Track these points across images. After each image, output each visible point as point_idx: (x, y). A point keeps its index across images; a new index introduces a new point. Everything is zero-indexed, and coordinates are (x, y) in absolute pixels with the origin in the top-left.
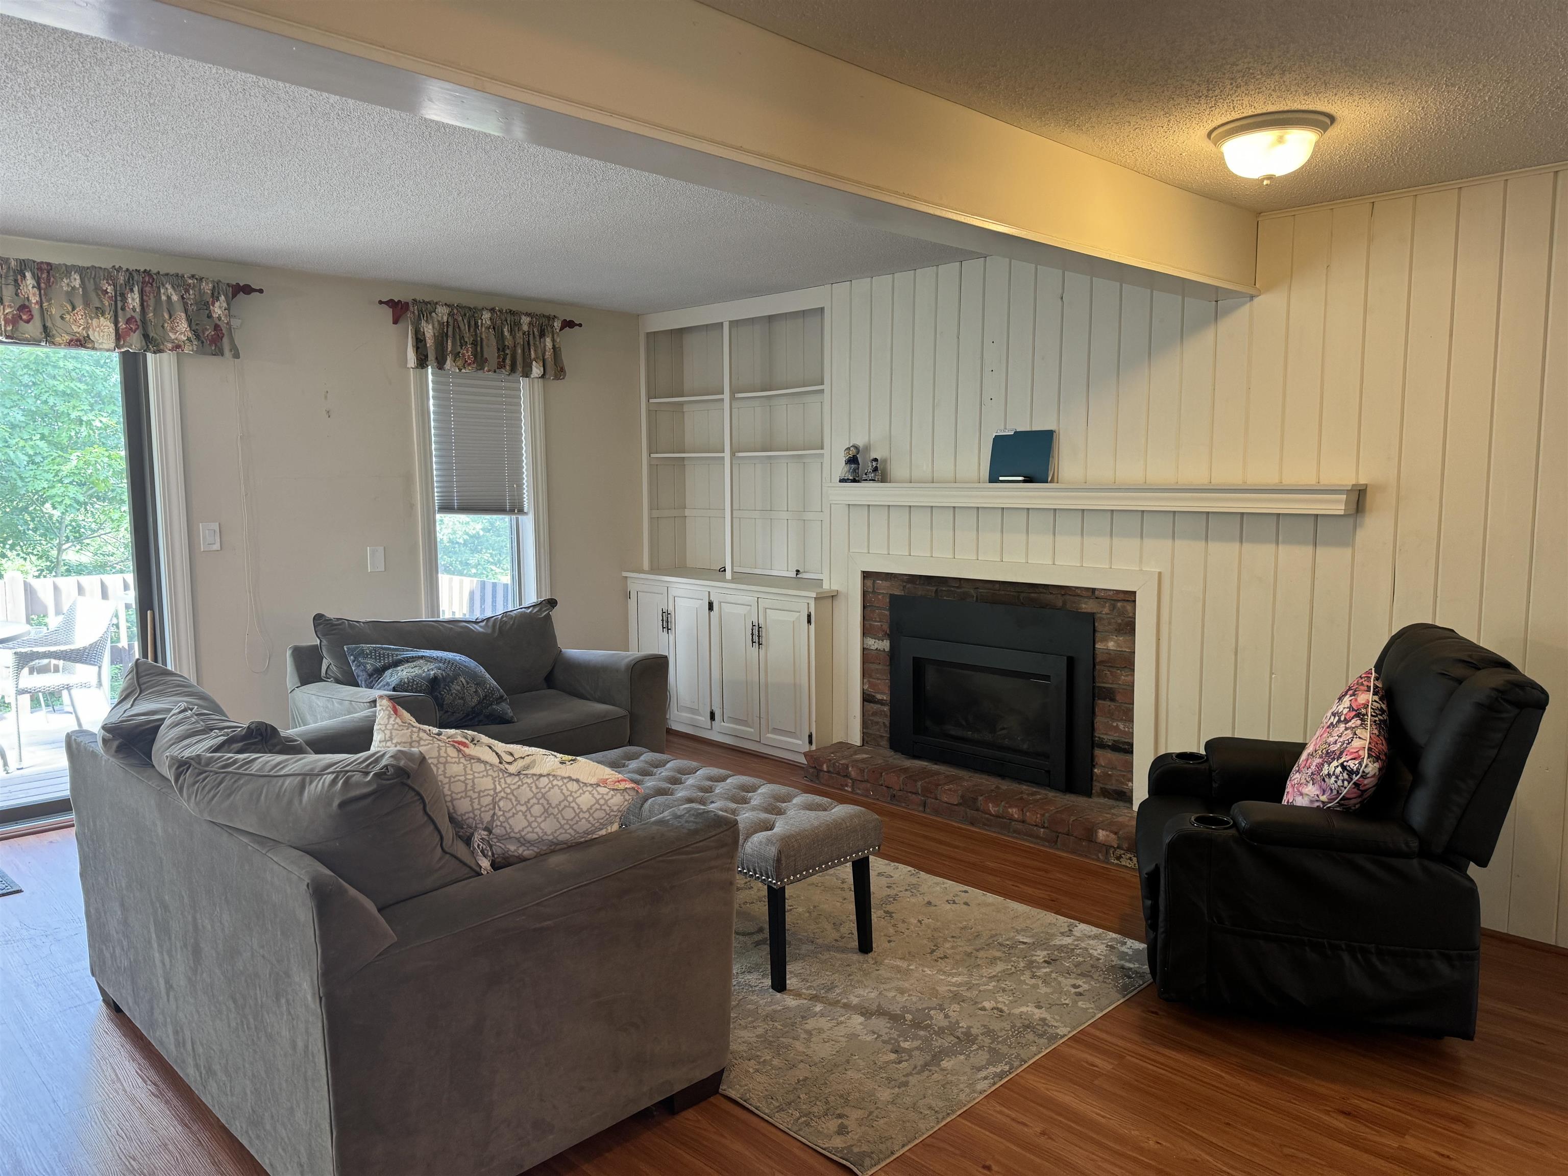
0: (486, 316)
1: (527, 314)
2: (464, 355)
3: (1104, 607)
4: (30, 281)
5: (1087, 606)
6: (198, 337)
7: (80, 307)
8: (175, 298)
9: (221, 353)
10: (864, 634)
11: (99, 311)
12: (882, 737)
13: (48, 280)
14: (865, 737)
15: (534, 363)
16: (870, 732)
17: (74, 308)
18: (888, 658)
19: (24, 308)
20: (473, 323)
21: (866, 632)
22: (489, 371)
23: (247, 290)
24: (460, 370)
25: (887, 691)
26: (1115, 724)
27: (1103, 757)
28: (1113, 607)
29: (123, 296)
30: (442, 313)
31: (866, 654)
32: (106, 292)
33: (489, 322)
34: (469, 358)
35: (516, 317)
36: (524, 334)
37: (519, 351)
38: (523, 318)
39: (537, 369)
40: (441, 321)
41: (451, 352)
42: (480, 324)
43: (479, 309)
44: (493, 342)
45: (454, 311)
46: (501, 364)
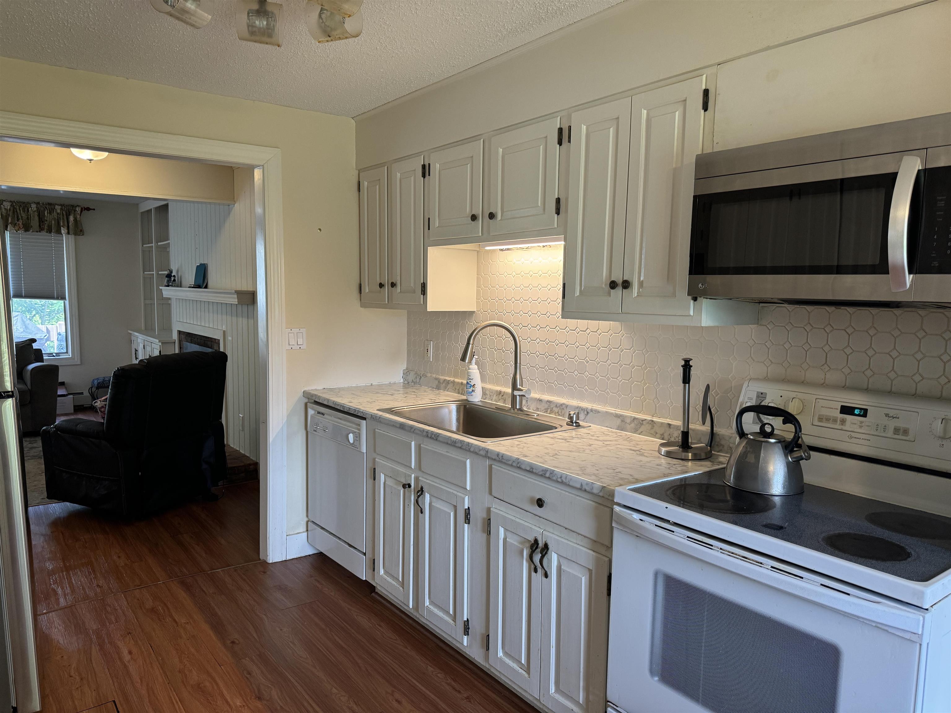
0: (34, 206)
1: (58, 205)
2: (19, 224)
15: (62, 228)
20: (26, 209)
22: (33, 232)
24: (17, 231)
30: (8, 206)
33: (35, 209)
34: (21, 226)
35: (53, 207)
36: (58, 214)
37: (53, 222)
38: (57, 207)
39: (64, 231)
40: (5, 209)
41: (10, 223)
42: (30, 210)
43: (29, 203)
44: (37, 218)
45: (14, 204)
46: (41, 229)
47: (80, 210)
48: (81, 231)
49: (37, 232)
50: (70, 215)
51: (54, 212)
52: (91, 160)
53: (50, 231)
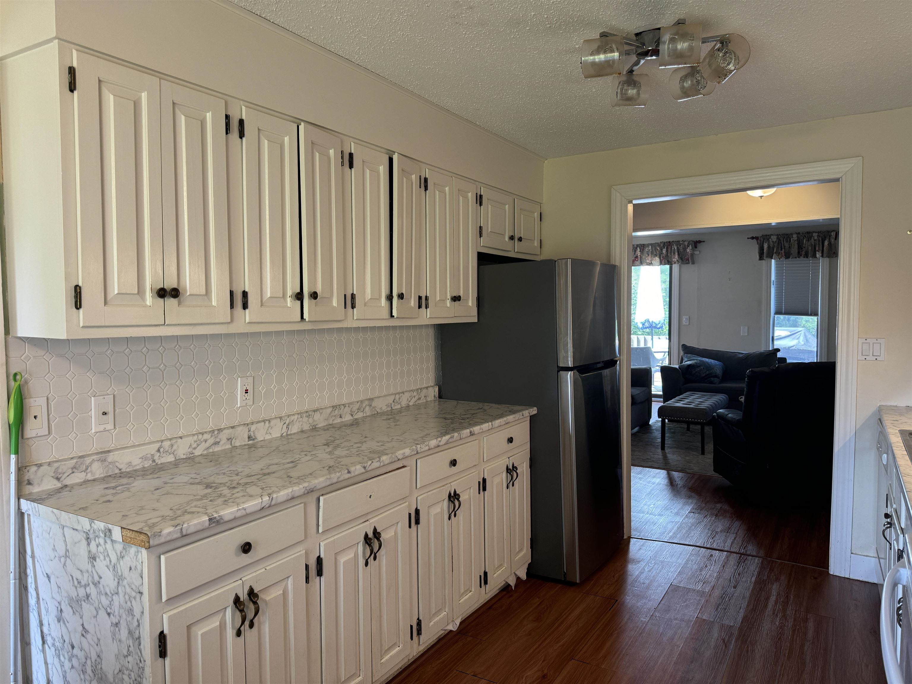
0: (795, 236)
1: (816, 232)
2: (782, 253)
4: (638, 250)
6: (681, 259)
7: (650, 255)
8: (676, 248)
9: (689, 263)
11: (656, 255)
13: (643, 249)
15: (817, 252)
17: (648, 255)
19: (637, 257)
20: (789, 240)
22: (792, 258)
23: (700, 242)
24: (780, 259)
29: (662, 250)
30: (774, 238)
32: (658, 250)
33: (796, 239)
34: (783, 254)
35: (811, 235)
36: (815, 240)
37: (810, 248)
38: (814, 234)
39: (818, 255)
40: (773, 242)
41: (775, 253)
42: (792, 240)
43: (792, 234)
44: (796, 246)
45: (780, 237)
46: (799, 255)
47: (835, 234)
48: (834, 253)
49: (796, 258)
50: (825, 240)
51: (812, 239)
52: (761, 197)
53: (806, 256)
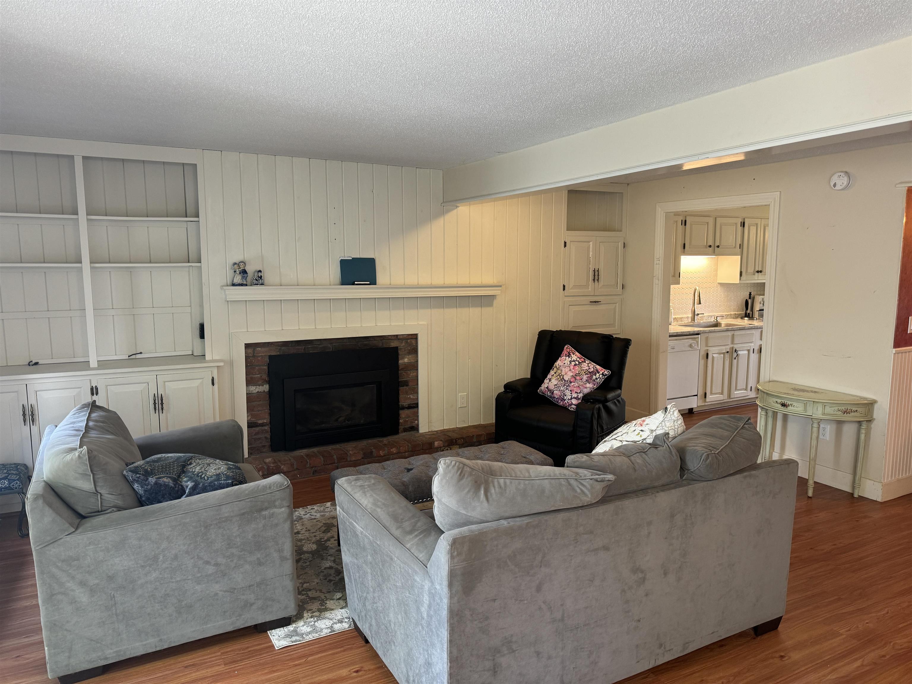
3: (402, 343)
5: (393, 344)
10: (247, 385)
12: (264, 446)
14: (250, 451)
16: (254, 446)
18: (268, 396)
21: (249, 382)
25: (267, 416)
26: (409, 397)
27: (403, 414)
28: (407, 342)
31: (250, 398)
